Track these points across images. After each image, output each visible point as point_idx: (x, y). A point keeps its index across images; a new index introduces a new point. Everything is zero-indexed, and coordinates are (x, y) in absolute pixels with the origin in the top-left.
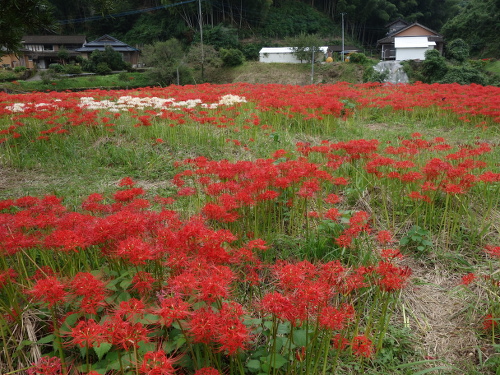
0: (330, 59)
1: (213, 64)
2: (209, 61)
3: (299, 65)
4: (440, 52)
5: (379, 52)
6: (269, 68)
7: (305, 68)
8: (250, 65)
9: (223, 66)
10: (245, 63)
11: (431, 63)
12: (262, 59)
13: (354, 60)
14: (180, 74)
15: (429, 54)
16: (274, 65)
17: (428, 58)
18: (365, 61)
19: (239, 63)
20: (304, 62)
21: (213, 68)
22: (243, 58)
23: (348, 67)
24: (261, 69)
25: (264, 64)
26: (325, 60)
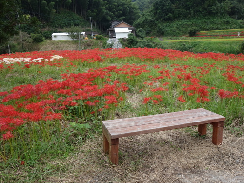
0: (87, 38)
1: (28, 42)
2: (25, 40)
3: (72, 41)
4: (134, 34)
5: (108, 34)
6: (58, 43)
7: (75, 42)
8: (48, 41)
9: (33, 42)
10: (45, 41)
11: (131, 39)
12: (53, 39)
13: (98, 38)
14: (10, 47)
15: (129, 35)
16: (60, 41)
17: (129, 37)
18: (103, 39)
19: (42, 41)
20: (75, 39)
21: (28, 44)
22: (44, 38)
23: (96, 42)
24: (53, 43)
25: (55, 41)
26: (84, 38)
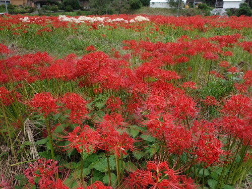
0: (187, 6)
1: (125, 8)
2: (123, 6)
3: (170, 9)
4: (248, 4)
5: (214, 3)
6: (155, 10)
7: (174, 11)
8: (145, 8)
9: (130, 9)
10: (142, 7)
11: (242, 10)
12: (151, 6)
13: (200, 7)
14: (108, 12)
15: (241, 5)
16: (157, 9)
17: (241, 7)
18: (206, 8)
19: (138, 7)
20: (173, 8)
21: (125, 10)
22: (141, 5)
23: (197, 11)
24: (150, 11)
25: (152, 8)
26: (184, 7)
